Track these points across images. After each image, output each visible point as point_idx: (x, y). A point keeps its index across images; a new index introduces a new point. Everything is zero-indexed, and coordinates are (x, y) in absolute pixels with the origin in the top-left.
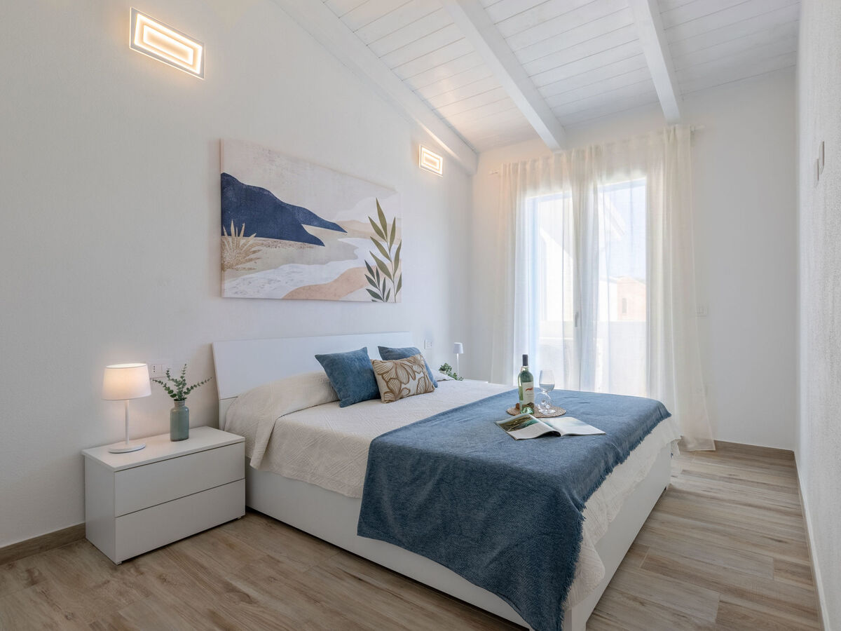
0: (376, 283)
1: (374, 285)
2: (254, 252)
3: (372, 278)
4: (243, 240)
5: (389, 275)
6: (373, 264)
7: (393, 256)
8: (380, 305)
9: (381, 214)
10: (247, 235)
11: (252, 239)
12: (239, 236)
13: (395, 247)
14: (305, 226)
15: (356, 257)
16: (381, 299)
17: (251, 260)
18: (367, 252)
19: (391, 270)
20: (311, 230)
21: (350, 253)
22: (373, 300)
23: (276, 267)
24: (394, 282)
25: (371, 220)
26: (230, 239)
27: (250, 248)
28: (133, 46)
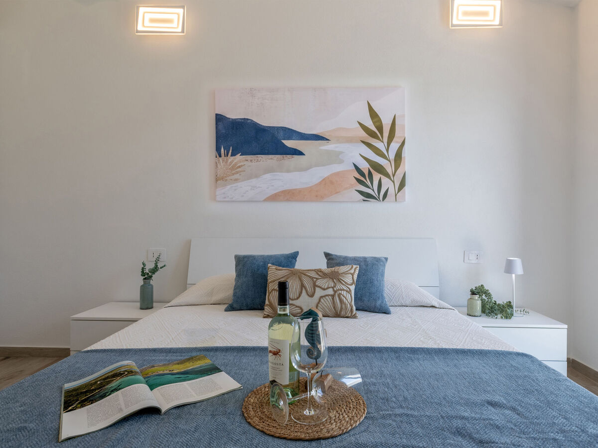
1: (367, 187)
2: (239, 167)
3: (362, 178)
5: (387, 175)
6: (365, 166)
7: (392, 155)
8: (372, 205)
10: (233, 155)
11: (239, 157)
12: (227, 156)
13: (394, 146)
14: (284, 142)
15: (341, 162)
16: (376, 199)
17: (237, 173)
19: (390, 170)
20: (289, 143)
21: (335, 158)
22: (364, 200)
24: (394, 182)
25: (360, 124)
26: (221, 159)
27: (236, 164)
28: (138, 32)
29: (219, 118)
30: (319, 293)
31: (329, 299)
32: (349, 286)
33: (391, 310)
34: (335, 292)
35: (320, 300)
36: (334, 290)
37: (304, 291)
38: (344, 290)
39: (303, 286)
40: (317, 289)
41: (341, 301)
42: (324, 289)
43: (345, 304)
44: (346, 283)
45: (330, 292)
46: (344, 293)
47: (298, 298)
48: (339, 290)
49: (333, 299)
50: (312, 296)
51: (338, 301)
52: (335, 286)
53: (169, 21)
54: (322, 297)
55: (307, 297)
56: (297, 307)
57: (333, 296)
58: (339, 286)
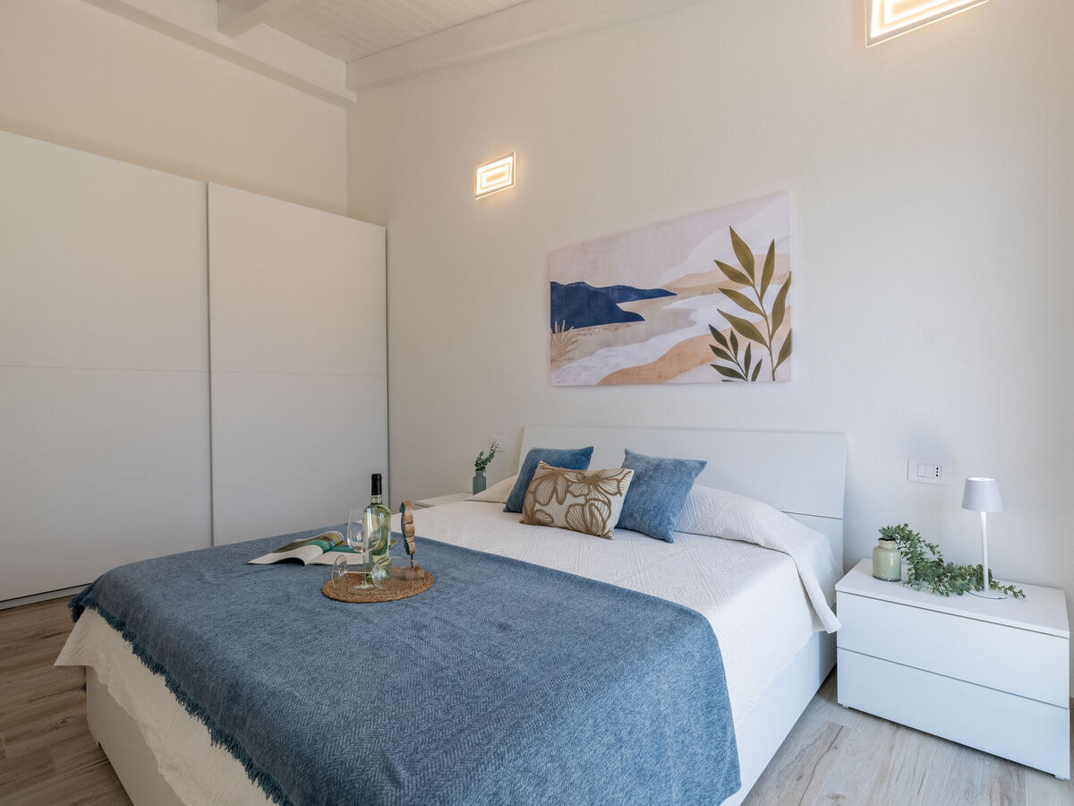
0: (731, 355)
1: (728, 358)
3: (723, 348)
4: (564, 334)
5: (759, 339)
6: (725, 328)
7: (768, 305)
9: (740, 247)
10: (566, 329)
11: (572, 331)
12: (561, 332)
13: (774, 289)
14: (619, 305)
15: (692, 323)
16: (742, 377)
17: (571, 351)
18: (711, 311)
19: (764, 331)
20: (625, 306)
21: (683, 319)
22: (723, 381)
23: (591, 354)
24: (770, 349)
25: (719, 264)
26: (554, 335)
27: (570, 339)
28: (477, 197)
29: (554, 286)
30: (570, 500)
31: (578, 509)
32: (608, 496)
33: (673, 537)
34: (587, 501)
35: (569, 510)
36: (586, 499)
37: (554, 496)
38: (598, 500)
39: (555, 490)
40: (569, 495)
41: (592, 514)
42: (575, 496)
43: (596, 519)
44: (605, 491)
45: (581, 500)
46: (599, 504)
47: (547, 504)
48: (590, 499)
49: (583, 509)
50: (561, 503)
51: (588, 514)
52: (588, 494)
53: (501, 175)
54: (571, 506)
55: (556, 504)
56: (547, 514)
57: (583, 506)
58: (594, 494)
